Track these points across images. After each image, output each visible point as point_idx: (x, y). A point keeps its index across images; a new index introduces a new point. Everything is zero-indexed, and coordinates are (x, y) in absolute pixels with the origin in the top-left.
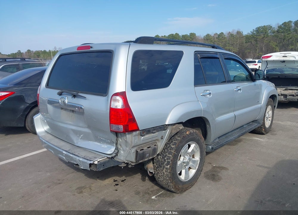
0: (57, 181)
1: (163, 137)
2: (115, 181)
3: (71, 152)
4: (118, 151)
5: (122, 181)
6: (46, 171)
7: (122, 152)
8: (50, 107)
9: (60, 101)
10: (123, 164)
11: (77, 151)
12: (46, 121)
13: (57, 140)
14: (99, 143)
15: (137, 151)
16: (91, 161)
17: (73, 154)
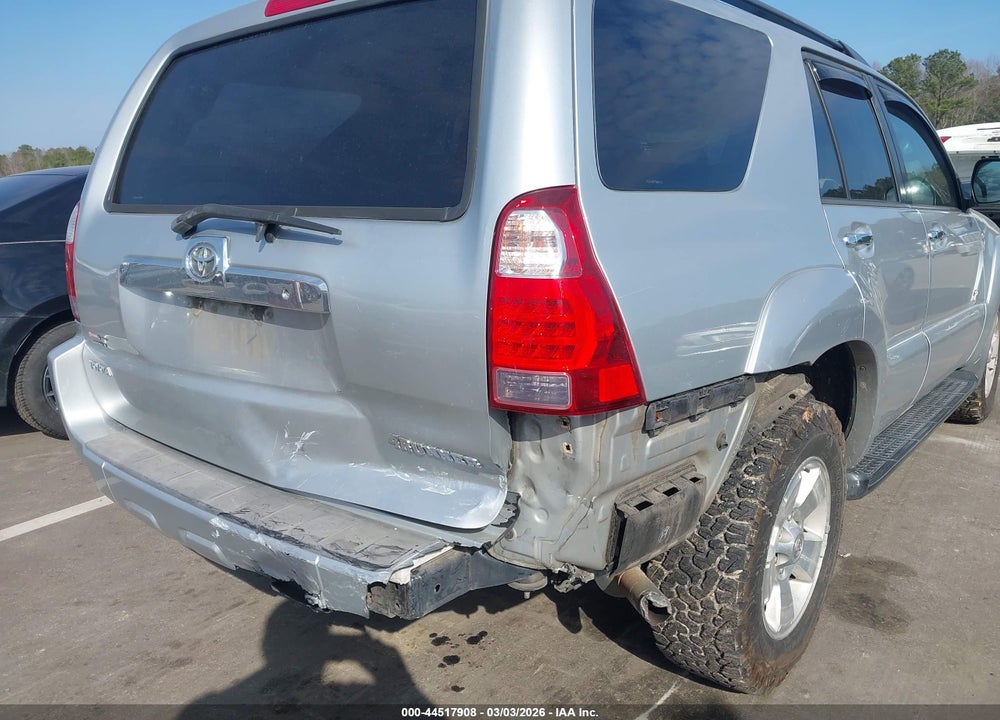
0: (168, 649)
1: (724, 436)
2: (439, 641)
3: (258, 523)
4: (517, 512)
5: (473, 640)
6: (111, 601)
7: (537, 519)
8: (131, 301)
9: (189, 264)
10: (534, 577)
11: (289, 517)
12: (114, 370)
13: (168, 459)
14: (405, 470)
15: (620, 513)
16: (375, 568)
17: (267, 532)
